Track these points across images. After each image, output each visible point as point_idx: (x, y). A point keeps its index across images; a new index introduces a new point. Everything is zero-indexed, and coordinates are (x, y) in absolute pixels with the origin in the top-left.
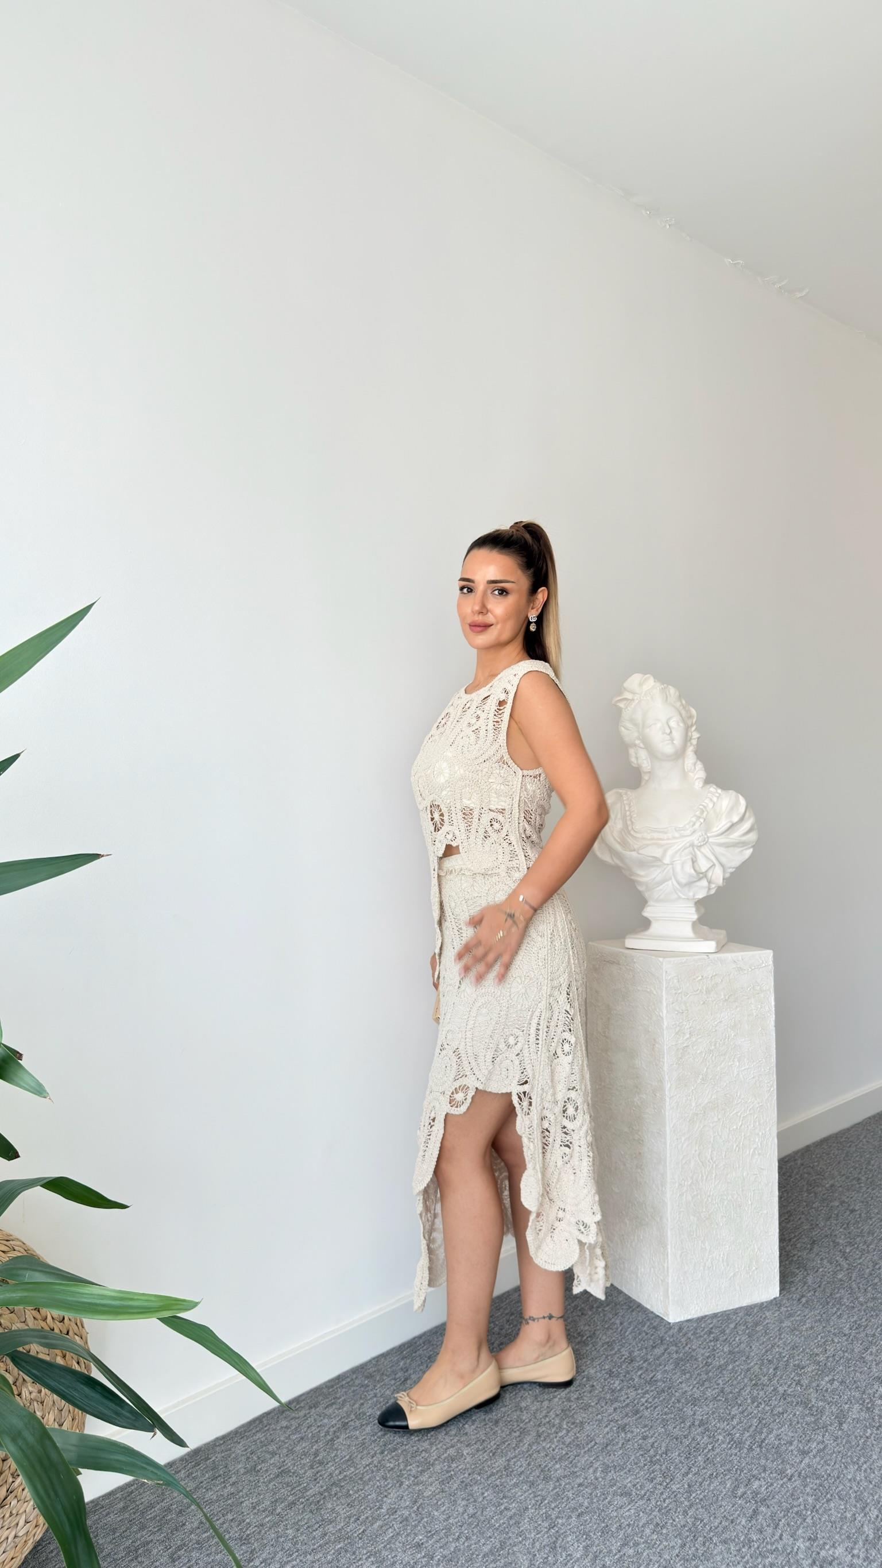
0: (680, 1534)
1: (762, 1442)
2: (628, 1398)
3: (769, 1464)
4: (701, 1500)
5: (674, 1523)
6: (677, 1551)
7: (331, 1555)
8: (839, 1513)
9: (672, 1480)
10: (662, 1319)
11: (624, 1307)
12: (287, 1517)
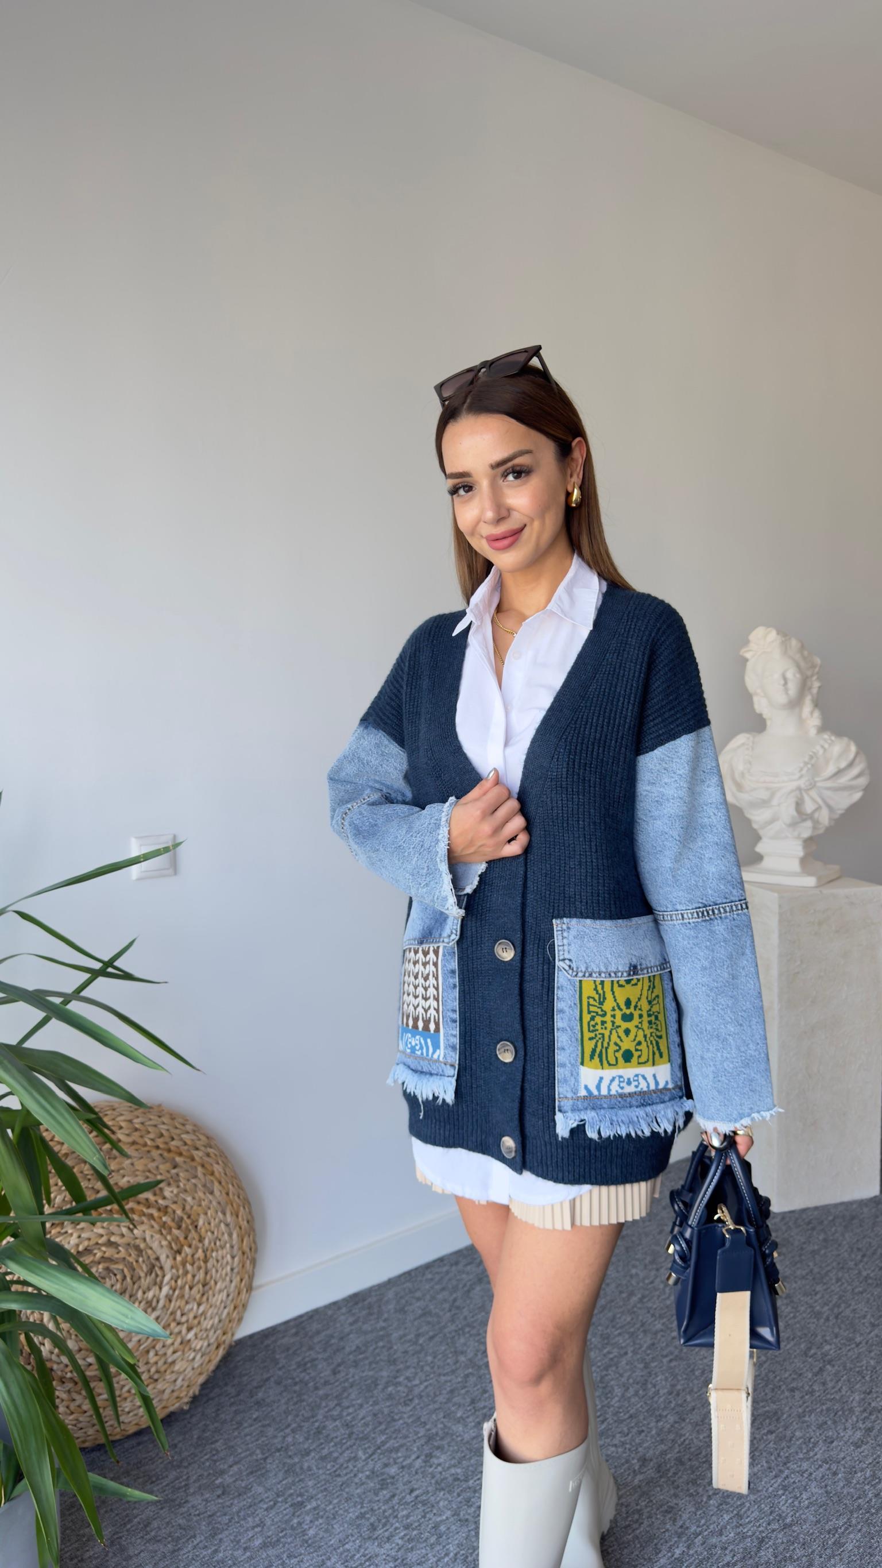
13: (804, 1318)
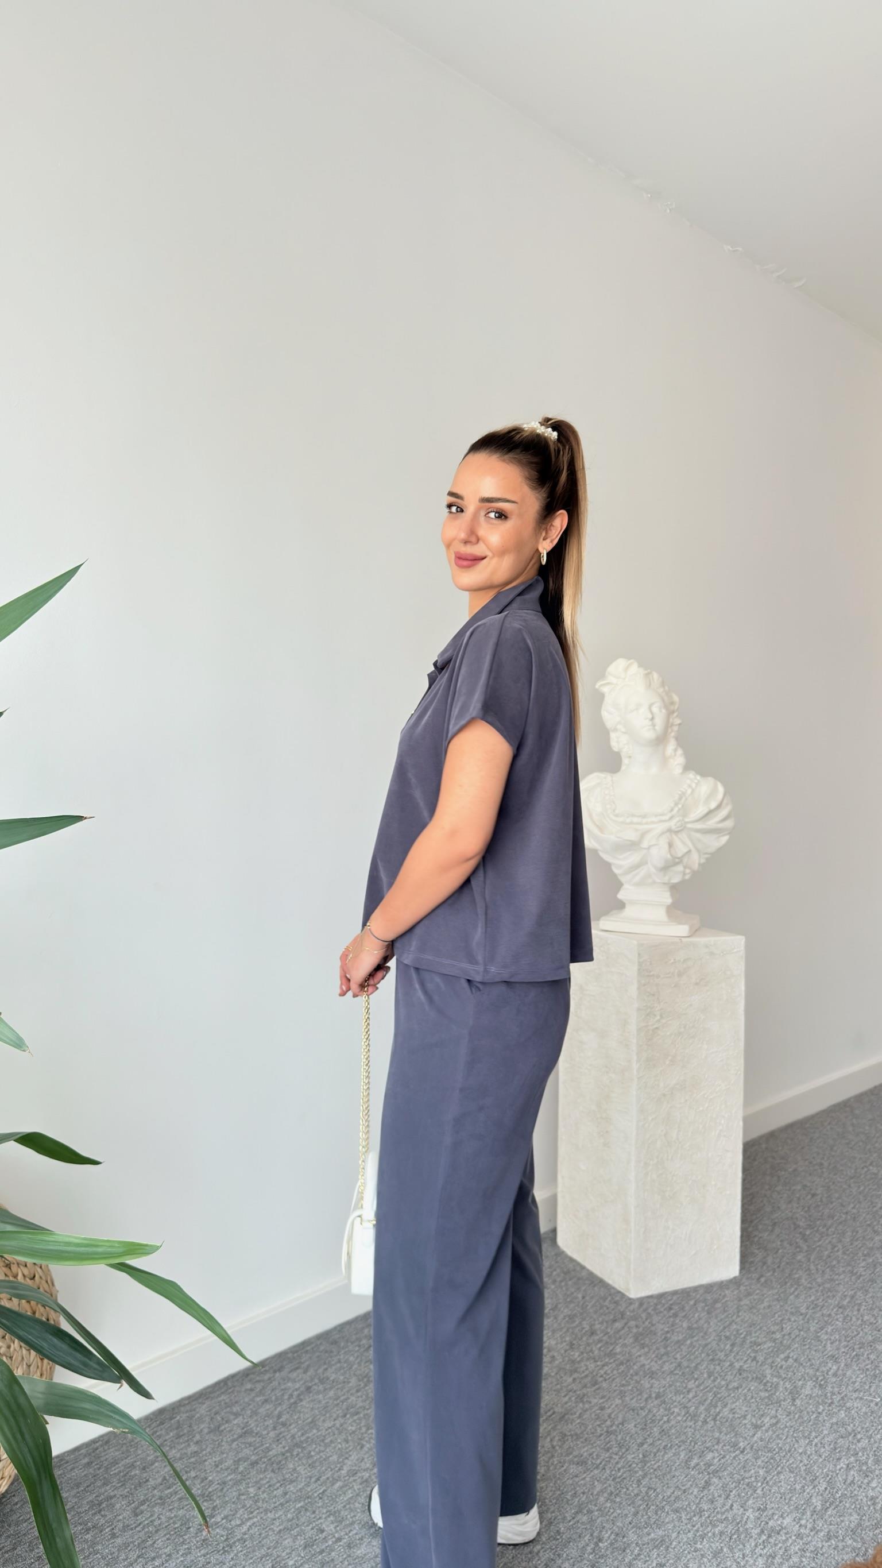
0: (633, 1503)
1: (717, 1415)
2: (587, 1369)
3: (723, 1437)
4: (655, 1470)
5: (628, 1492)
6: (630, 1519)
7: (292, 1513)
8: (789, 1485)
9: (627, 1450)
10: (623, 1295)
11: (587, 1282)
12: (249, 1476)
13: (679, 1422)
